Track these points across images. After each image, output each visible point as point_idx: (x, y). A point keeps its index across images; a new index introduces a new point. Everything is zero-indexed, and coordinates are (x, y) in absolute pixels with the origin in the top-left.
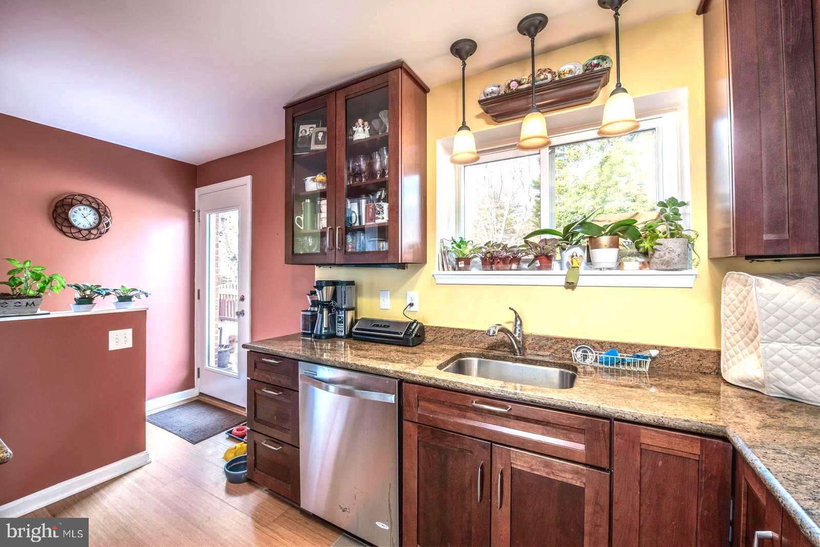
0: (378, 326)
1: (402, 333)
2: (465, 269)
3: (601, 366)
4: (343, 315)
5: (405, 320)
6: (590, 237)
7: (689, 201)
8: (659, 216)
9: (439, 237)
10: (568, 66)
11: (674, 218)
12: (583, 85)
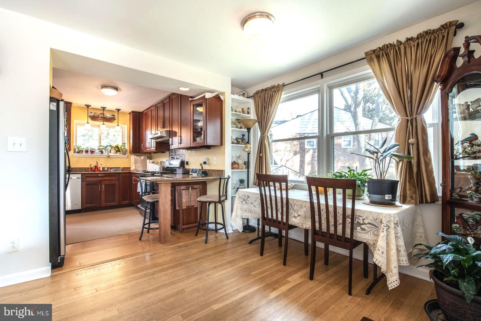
2: (81, 153)
6: (111, 148)
7: (126, 143)
8: (122, 145)
9: (74, 145)
10: (108, 115)
11: (124, 146)
12: (111, 120)
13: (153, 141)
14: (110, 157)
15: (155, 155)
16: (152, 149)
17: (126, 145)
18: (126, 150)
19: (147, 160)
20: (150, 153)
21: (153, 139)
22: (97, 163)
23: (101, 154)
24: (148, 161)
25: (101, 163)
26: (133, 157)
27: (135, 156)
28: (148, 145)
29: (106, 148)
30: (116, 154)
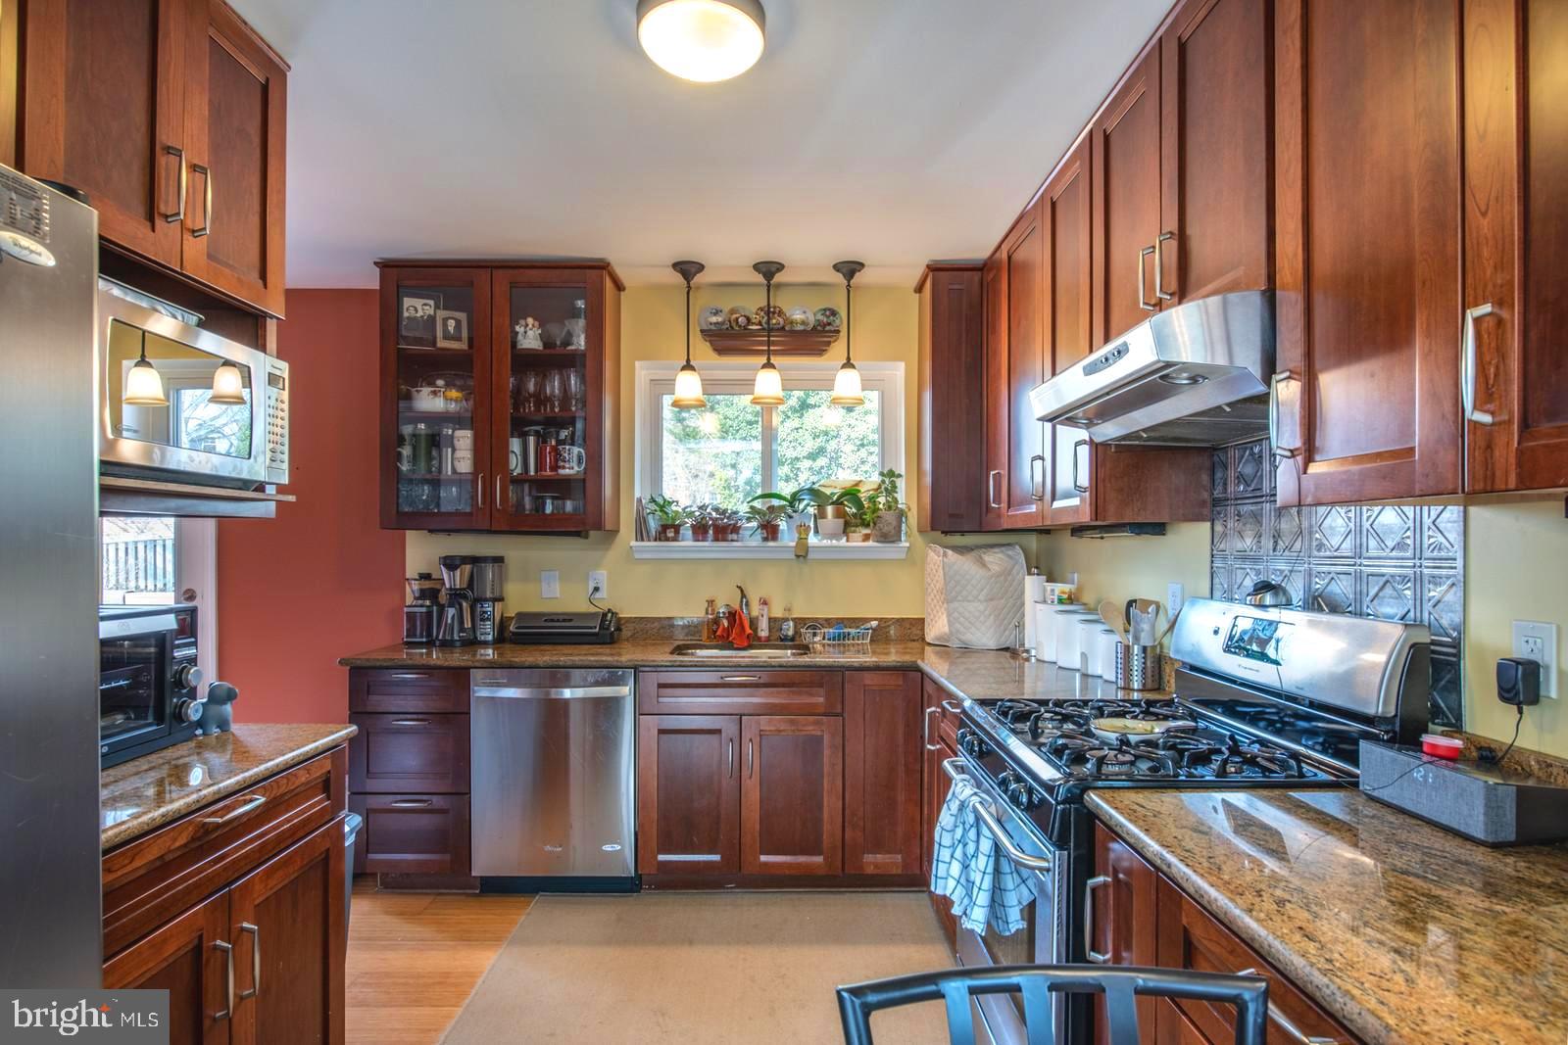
0: (552, 620)
1: (595, 627)
2: (675, 539)
3: (829, 642)
4: (490, 609)
5: (593, 609)
6: (819, 506)
7: (903, 473)
8: (880, 487)
9: (637, 495)
10: (800, 312)
11: (892, 490)
12: (813, 339)
13: (1069, 435)
14: (811, 556)
15: (1087, 546)
16: (1057, 504)
17: (901, 484)
18: (901, 514)
19: (1028, 579)
20: (1045, 531)
21: (1072, 421)
22: (743, 596)
23: (765, 539)
24: (1032, 585)
25: (764, 594)
26: (939, 560)
27: (950, 552)
28: (1030, 474)
29: (792, 505)
30: (843, 542)
